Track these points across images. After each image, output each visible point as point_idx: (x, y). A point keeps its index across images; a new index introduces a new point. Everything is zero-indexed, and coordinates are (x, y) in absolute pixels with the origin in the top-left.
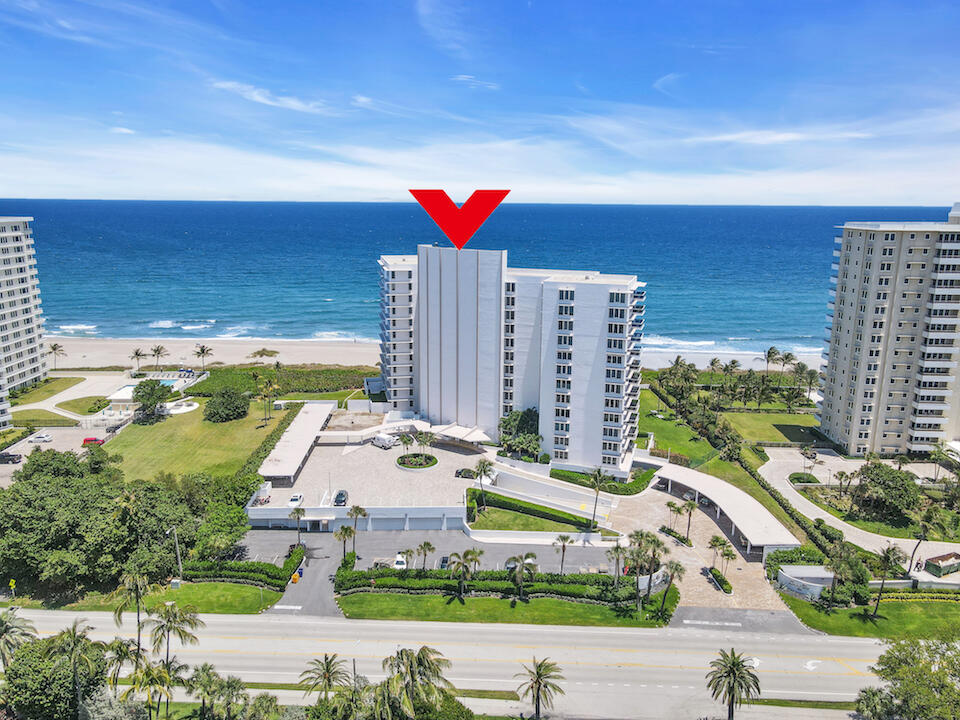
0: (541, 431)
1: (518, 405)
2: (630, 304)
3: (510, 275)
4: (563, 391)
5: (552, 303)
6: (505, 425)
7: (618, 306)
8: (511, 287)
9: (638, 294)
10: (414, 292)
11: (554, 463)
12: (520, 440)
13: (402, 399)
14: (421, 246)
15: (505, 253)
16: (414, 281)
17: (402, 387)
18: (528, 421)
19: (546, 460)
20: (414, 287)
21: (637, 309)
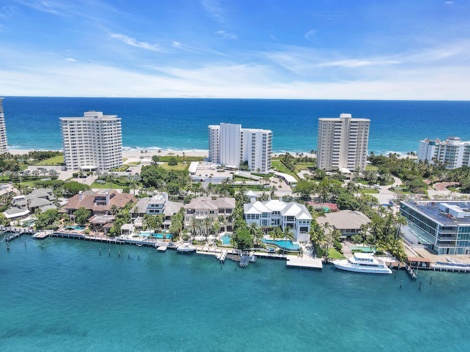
0: (249, 165)
1: (243, 160)
2: (267, 136)
3: (242, 130)
4: (253, 159)
5: (251, 136)
6: (241, 164)
7: (265, 136)
8: (242, 133)
9: (270, 134)
10: (219, 135)
11: (251, 172)
12: (244, 167)
13: (215, 161)
14: (221, 123)
15: (241, 125)
16: (219, 132)
17: (215, 158)
18: (246, 163)
19: (250, 171)
20: (219, 133)
21: (270, 137)
